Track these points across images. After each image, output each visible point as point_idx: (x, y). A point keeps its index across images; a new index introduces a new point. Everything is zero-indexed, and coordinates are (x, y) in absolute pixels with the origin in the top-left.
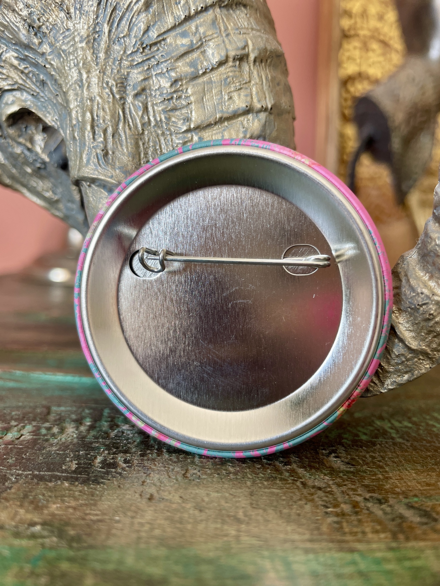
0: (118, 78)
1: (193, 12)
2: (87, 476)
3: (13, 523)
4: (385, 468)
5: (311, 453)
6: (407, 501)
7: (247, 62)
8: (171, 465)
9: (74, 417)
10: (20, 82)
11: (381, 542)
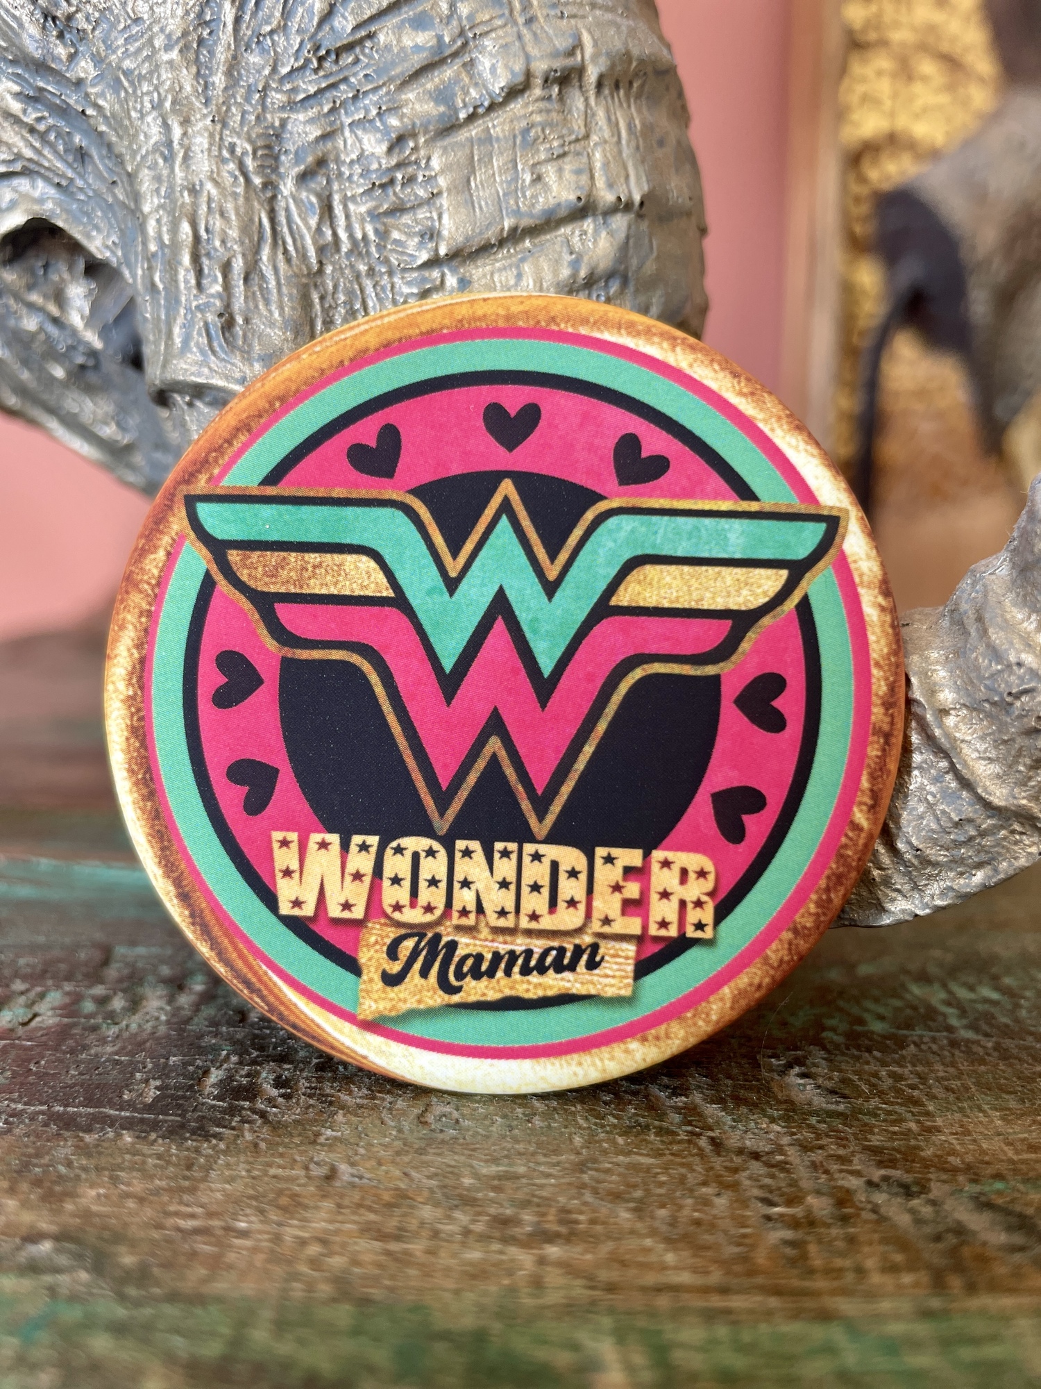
0: (259, 136)
2: (178, 1119)
4: (924, 1105)
5: (740, 1066)
6: (976, 1188)
7: (581, 87)
8: (389, 1092)
9: (165, 971)
10: (28, 153)
11: (901, 1296)
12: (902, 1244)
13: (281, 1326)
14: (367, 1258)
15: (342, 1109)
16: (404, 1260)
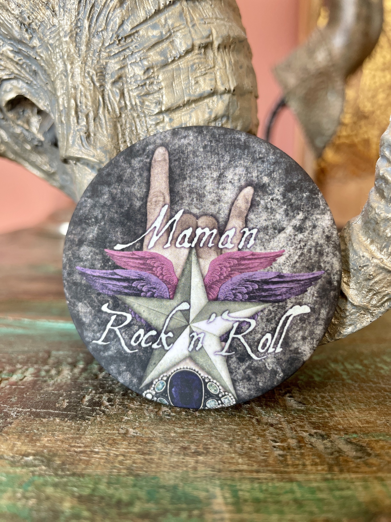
0: (98, 68)
1: (162, 6)
2: (75, 413)
3: (11, 454)
4: (331, 407)
7: (212, 49)
8: (147, 403)
9: (70, 360)
10: (16, 72)
11: (317, 474)
12: (320, 456)
13: (109, 484)
14: (138, 461)
15: (131, 409)
16: (151, 461)
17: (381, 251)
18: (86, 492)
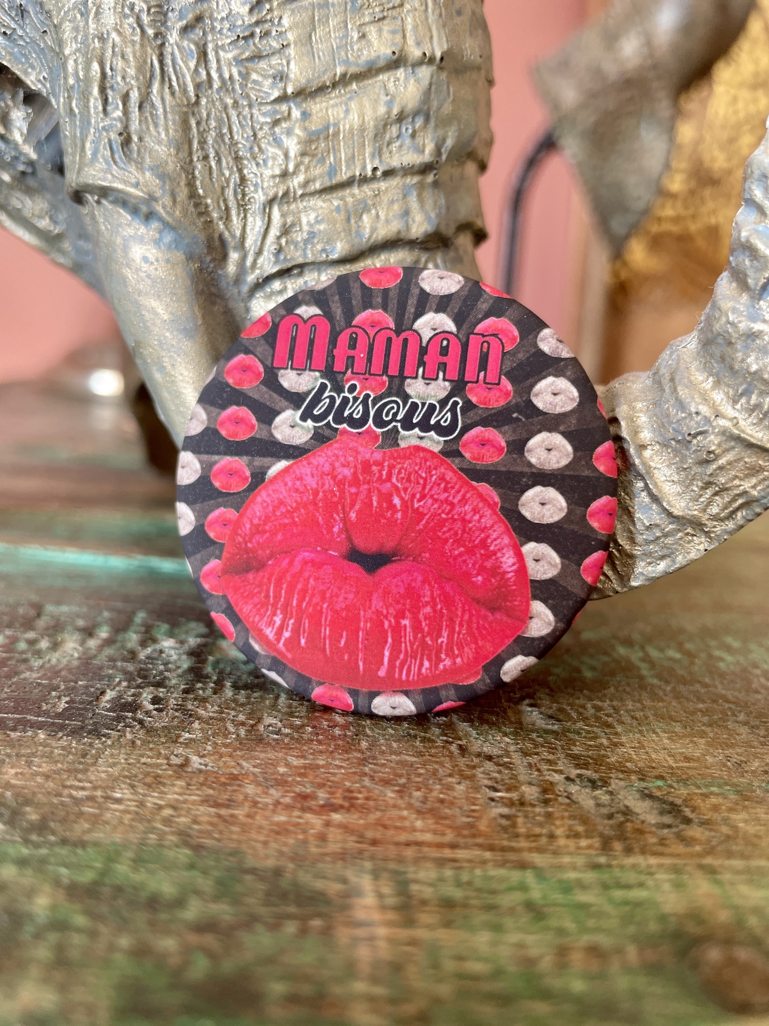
2: (79, 723)
4: (614, 728)
8: (233, 709)
9: (81, 623)
11: (579, 854)
12: (584, 820)
13: (138, 862)
14: (205, 819)
15: (199, 719)
16: (230, 820)
17: (735, 402)
18: (87, 877)
